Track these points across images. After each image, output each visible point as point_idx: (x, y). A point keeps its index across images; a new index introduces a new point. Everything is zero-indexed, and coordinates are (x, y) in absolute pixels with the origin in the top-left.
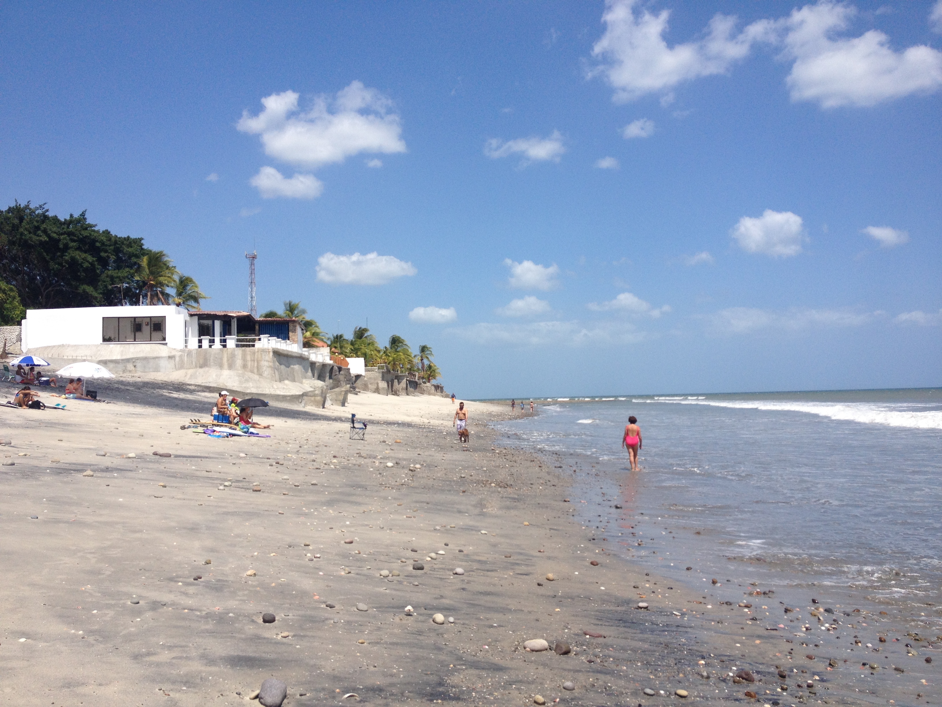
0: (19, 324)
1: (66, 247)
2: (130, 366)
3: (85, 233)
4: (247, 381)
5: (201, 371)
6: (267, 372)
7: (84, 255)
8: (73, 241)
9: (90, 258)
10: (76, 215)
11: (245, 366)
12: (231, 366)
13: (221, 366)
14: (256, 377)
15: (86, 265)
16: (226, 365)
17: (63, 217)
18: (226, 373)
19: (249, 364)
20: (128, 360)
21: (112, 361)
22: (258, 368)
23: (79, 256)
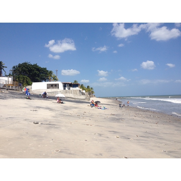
0: (31, 85)
1: (34, 70)
2: (53, 93)
3: (37, 67)
4: (75, 96)
5: (66, 94)
6: (78, 94)
7: (37, 72)
8: (35, 69)
9: (38, 72)
10: (35, 64)
11: (74, 93)
12: (71, 93)
13: (69, 93)
14: (76, 95)
15: (38, 73)
16: (70, 93)
17: (33, 64)
18: (71, 94)
19: (75, 93)
20: (52, 92)
21: (49, 92)
22: (77, 93)
23: (36, 72)
